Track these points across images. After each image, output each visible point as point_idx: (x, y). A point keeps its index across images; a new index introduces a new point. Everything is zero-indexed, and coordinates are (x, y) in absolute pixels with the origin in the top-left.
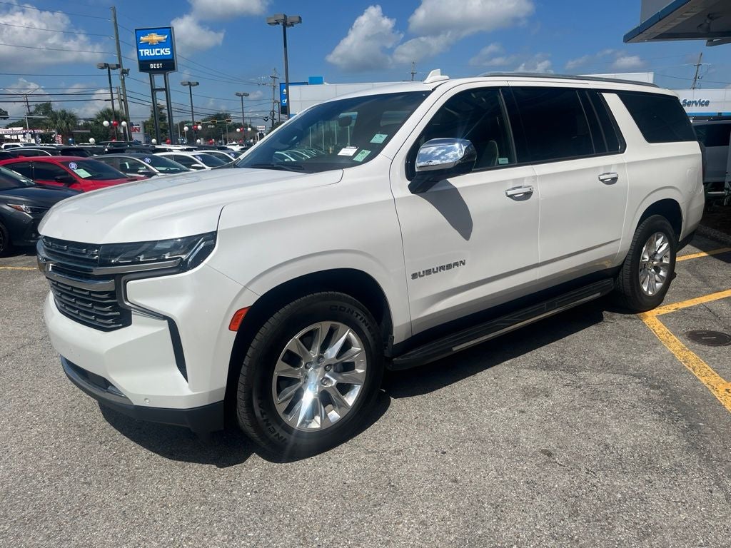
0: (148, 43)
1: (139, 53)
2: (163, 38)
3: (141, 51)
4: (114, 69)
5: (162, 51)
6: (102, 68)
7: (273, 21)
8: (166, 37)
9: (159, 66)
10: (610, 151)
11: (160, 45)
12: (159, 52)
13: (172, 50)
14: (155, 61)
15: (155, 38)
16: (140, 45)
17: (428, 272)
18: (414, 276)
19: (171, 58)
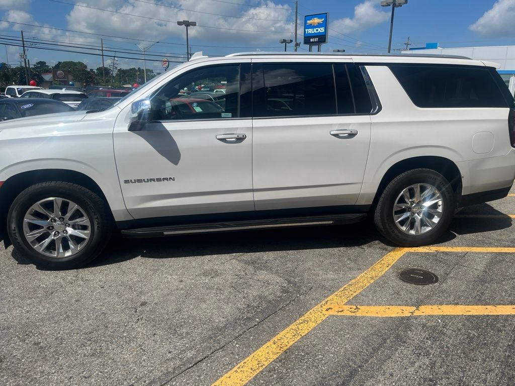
0: (311, 24)
1: (305, 31)
2: (321, 21)
3: (306, 30)
4: (289, 43)
5: (319, 30)
6: (282, 43)
7: (385, 4)
8: (323, 20)
9: (316, 40)
10: (357, 113)
11: (319, 25)
12: (317, 30)
13: (325, 29)
14: (314, 36)
15: (316, 21)
16: (306, 27)
17: (139, 181)
18: (126, 182)
19: (324, 34)
